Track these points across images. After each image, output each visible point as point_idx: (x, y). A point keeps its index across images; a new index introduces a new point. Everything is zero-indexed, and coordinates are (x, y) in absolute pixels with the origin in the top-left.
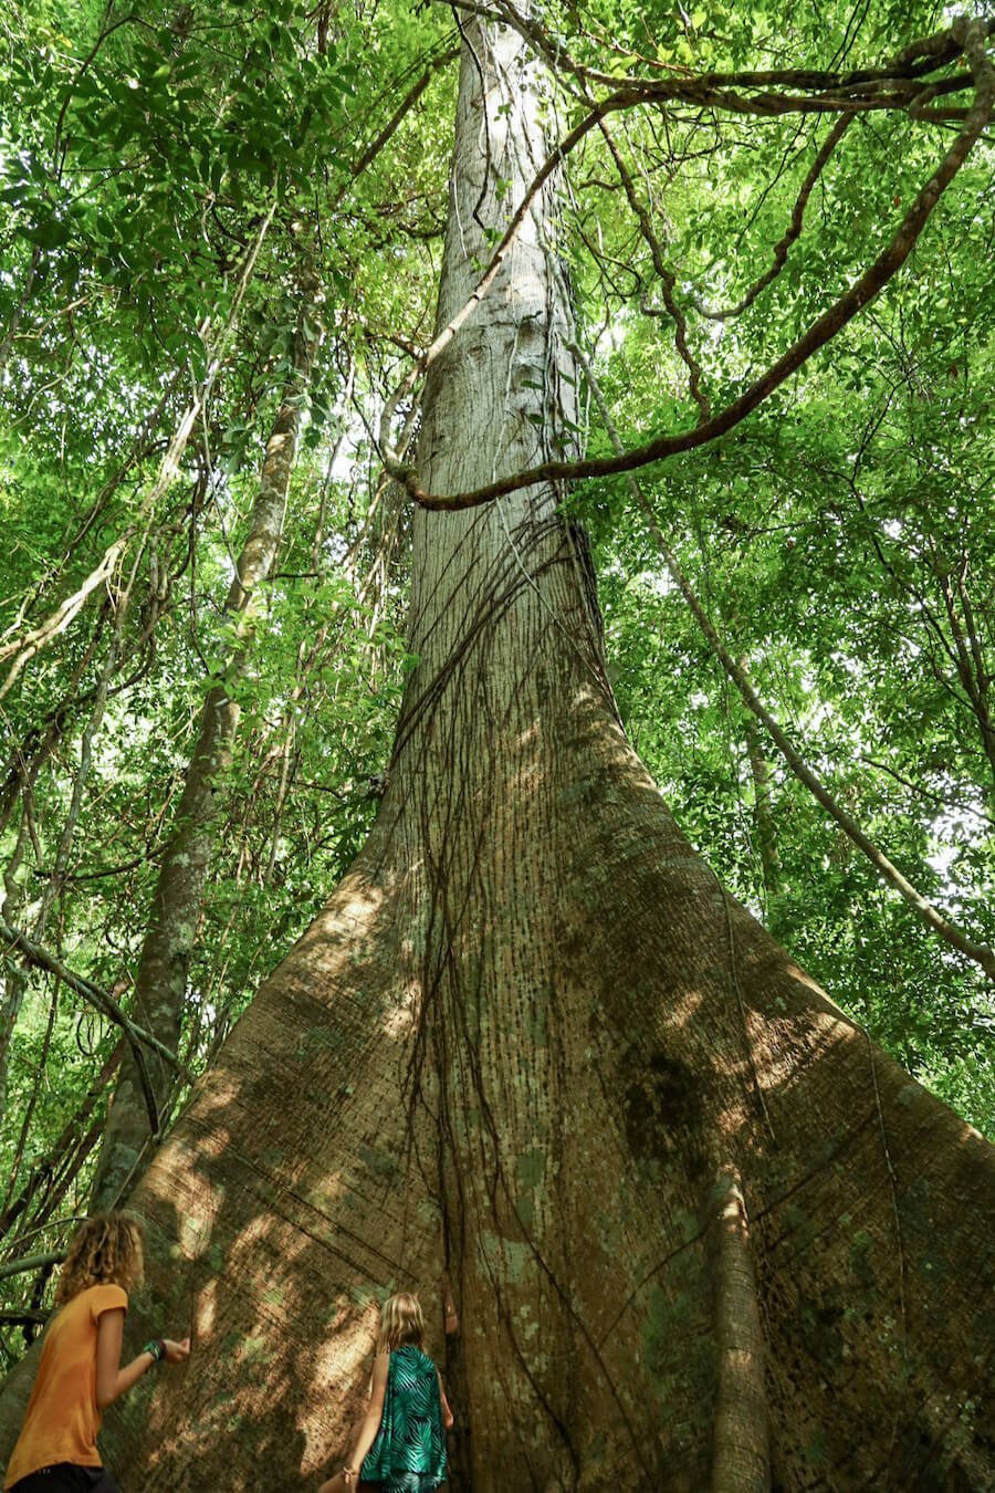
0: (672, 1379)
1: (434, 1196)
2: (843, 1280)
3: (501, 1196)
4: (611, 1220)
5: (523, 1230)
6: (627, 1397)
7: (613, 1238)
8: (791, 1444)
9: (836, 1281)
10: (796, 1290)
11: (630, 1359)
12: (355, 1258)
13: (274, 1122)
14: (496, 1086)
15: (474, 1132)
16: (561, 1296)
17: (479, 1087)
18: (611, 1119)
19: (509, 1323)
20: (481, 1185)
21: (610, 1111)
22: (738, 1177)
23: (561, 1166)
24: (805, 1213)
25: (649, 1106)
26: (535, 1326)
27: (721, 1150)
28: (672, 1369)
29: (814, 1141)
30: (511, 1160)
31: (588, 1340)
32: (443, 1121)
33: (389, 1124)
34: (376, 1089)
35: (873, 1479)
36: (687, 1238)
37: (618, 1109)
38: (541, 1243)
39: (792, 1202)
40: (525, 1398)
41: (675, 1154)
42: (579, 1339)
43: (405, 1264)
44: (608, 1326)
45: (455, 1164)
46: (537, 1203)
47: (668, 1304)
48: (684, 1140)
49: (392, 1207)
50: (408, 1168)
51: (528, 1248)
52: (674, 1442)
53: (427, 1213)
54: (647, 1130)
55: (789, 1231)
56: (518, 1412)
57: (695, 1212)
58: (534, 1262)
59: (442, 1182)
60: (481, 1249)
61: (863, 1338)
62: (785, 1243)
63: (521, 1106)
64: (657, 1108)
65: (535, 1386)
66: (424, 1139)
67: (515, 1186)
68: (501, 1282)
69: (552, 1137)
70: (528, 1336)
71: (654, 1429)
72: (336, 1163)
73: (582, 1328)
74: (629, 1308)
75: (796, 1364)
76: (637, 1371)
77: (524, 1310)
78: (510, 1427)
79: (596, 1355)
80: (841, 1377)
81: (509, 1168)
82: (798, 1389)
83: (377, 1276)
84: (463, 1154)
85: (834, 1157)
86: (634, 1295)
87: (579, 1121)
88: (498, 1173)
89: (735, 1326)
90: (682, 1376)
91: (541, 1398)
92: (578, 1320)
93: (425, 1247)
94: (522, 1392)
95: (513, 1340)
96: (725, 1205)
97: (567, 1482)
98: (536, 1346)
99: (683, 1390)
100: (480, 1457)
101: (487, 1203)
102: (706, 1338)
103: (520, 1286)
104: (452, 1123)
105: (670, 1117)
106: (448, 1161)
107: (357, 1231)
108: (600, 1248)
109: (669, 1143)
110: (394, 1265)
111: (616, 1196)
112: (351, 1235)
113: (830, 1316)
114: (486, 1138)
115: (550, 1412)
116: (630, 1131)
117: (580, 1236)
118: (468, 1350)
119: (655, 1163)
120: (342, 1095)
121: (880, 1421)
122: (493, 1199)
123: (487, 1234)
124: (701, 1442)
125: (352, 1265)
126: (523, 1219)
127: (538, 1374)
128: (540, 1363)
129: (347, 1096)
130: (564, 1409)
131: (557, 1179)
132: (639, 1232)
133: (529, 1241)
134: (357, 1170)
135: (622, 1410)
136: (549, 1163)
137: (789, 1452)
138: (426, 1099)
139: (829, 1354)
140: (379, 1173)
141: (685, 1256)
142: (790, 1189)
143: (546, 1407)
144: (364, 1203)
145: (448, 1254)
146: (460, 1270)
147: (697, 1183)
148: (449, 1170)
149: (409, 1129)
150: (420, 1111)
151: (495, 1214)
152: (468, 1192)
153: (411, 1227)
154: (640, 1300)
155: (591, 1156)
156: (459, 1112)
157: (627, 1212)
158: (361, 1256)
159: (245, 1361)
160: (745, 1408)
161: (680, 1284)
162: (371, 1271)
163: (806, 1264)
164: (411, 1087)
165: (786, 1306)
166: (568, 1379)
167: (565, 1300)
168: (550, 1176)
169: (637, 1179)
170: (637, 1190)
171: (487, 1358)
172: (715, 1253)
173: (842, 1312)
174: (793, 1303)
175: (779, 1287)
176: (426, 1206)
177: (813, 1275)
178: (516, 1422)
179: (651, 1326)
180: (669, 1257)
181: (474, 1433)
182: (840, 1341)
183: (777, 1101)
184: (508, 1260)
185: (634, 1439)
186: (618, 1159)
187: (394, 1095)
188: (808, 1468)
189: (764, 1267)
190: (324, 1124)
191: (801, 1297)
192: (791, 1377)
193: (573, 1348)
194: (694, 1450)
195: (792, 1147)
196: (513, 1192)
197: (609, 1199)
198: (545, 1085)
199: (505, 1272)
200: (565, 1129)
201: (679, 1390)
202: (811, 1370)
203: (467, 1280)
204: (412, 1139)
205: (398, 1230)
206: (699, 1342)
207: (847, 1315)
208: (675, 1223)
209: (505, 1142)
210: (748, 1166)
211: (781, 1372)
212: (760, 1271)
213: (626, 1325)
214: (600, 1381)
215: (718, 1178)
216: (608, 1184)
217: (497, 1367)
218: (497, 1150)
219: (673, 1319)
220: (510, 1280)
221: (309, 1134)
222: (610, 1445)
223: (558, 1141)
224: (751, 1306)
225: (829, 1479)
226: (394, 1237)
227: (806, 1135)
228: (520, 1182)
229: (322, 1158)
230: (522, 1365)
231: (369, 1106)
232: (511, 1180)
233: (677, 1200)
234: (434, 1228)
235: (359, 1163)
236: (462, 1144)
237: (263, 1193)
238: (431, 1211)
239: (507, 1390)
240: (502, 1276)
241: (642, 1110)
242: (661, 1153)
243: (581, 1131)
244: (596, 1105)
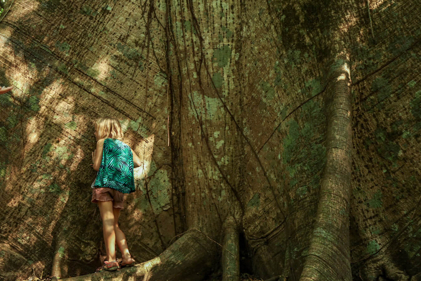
0: (298, 166)
1: (164, 72)
2: (404, 117)
3: (204, 72)
4: (269, 85)
5: (217, 91)
6: (272, 176)
7: (269, 95)
8: (362, 198)
9: (400, 118)
10: (375, 122)
11: (275, 158)
12: (117, 105)
13: (62, 26)
14: (201, 7)
15: (188, 35)
16: (238, 127)
17: (191, 8)
18: (273, 27)
19: (207, 140)
20: (192, 66)
21: (272, 22)
22: (348, 58)
23: (240, 56)
24: (387, 81)
25: (297, 18)
26: (222, 142)
27: (339, 43)
28: (299, 161)
29: (399, 39)
30: (210, 51)
31: (252, 149)
32: (168, 28)
33: (135, 30)
34: (126, 8)
35: (406, 215)
36: (313, 94)
37: (277, 21)
38: (227, 98)
39: (380, 74)
40: (216, 177)
41: (311, 46)
42: (247, 149)
43: (147, 109)
44: (264, 141)
45: (176, 54)
46: (225, 76)
47: (300, 129)
48: (317, 38)
49: (139, 77)
50: (148, 56)
51: (220, 101)
52: (297, 196)
53: (159, 82)
54: (294, 33)
55: (375, 91)
56: (212, 184)
57: (321, 79)
58: (222, 109)
59: (168, 65)
60: (192, 101)
61: (412, 147)
62: (372, 97)
63: (217, 20)
64: (302, 19)
65: (221, 172)
66: (157, 38)
67: (213, 66)
68: (203, 119)
69: (235, 39)
70: (218, 147)
71: (286, 191)
72: (103, 52)
73: (249, 143)
74: (277, 131)
75: (370, 160)
76: (279, 163)
77: (216, 134)
78: (207, 191)
79: (256, 156)
80: (395, 166)
81: (209, 56)
82: (369, 172)
83: (131, 115)
84: (181, 48)
85: (411, 48)
86: (280, 125)
87: (253, 29)
88: (202, 59)
89: (338, 137)
90: (304, 164)
91: (224, 178)
92: (247, 139)
93: (159, 100)
94: (214, 174)
95: (209, 149)
96: (339, 74)
97: (237, 217)
98: (222, 152)
99: (305, 171)
100: (191, 206)
101: (195, 76)
102: (320, 145)
103: (214, 121)
104: (174, 29)
105: (309, 25)
106: (172, 53)
107: (118, 91)
108: (261, 101)
109: (307, 40)
110: (140, 110)
111: (272, 72)
112: (115, 93)
113: (394, 136)
114: (195, 38)
115: (229, 184)
116: (284, 33)
117: (250, 95)
118: (184, 154)
119: (298, 52)
120: (105, 11)
121: (415, 188)
122: (199, 74)
123: (195, 93)
124: (312, 195)
125: (116, 109)
126: (216, 85)
127: (223, 166)
128: (225, 160)
129: (108, 12)
130: (237, 183)
131: (237, 63)
132: (285, 91)
133: (220, 97)
134: (116, 56)
135: (269, 183)
136: (233, 54)
137: (360, 202)
138: (158, 15)
139: (391, 155)
140: (130, 59)
141: (312, 104)
142: (379, 67)
143: (227, 182)
144: (122, 76)
145: (172, 105)
146: (179, 113)
147: (323, 62)
148: (173, 58)
149: (148, 33)
150: (154, 23)
151: (200, 83)
152: (184, 70)
153: (151, 89)
154: (283, 127)
155: (259, 49)
156: (179, 24)
157: (279, 80)
158: (120, 104)
159: (57, 158)
160: (339, 176)
161: (307, 118)
162: (128, 112)
163: (383, 108)
164: (148, 8)
165: (368, 130)
166: (240, 168)
167: (240, 129)
168: (233, 62)
169: (286, 61)
170: (286, 67)
171: (194, 158)
172: (330, 100)
173: (401, 133)
174: (373, 128)
175: (366, 120)
176: (159, 78)
177: (387, 115)
178: (210, 189)
179: (288, 141)
180: (302, 104)
181: (187, 194)
182: (398, 148)
183: (379, 15)
184: (207, 108)
185: (275, 196)
186: (275, 50)
187: (137, 12)
188: (371, 209)
189: (358, 110)
190: (94, 29)
191: (378, 125)
192: (366, 166)
193: (243, 154)
194: (308, 199)
195: (384, 43)
196: (211, 70)
197: (269, 73)
198: (232, 7)
199: (206, 114)
200: (244, 34)
201: (302, 171)
202: (378, 163)
203: (184, 118)
204: (150, 39)
205: (143, 91)
206: (316, 147)
207: (404, 135)
208: (307, 85)
209: (207, 41)
210: (356, 53)
211: (361, 164)
212: (355, 112)
213: (274, 140)
214: (258, 169)
215: (336, 60)
216: (268, 65)
217: (200, 162)
218: (202, 46)
219: (301, 136)
220: (208, 118)
221: (85, 35)
222: (262, 200)
223: (239, 41)
224: (348, 127)
225: (381, 215)
226: (140, 94)
227: (395, 35)
228: (216, 65)
229: (94, 49)
230: (215, 161)
231: (122, 19)
232: (210, 63)
233: (310, 73)
234: (164, 90)
235: (118, 53)
236: (180, 42)
237: (60, 68)
238: (162, 81)
239: (205, 173)
240: (204, 116)
241: (292, 21)
242: (302, 47)
243: (253, 35)
244: (264, 19)
